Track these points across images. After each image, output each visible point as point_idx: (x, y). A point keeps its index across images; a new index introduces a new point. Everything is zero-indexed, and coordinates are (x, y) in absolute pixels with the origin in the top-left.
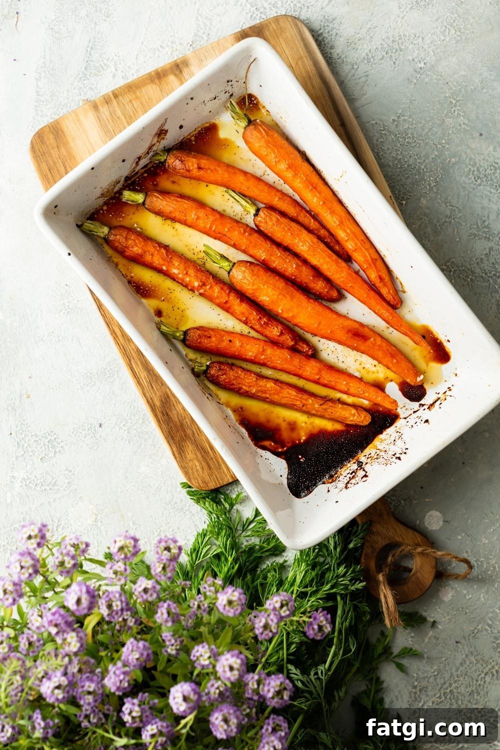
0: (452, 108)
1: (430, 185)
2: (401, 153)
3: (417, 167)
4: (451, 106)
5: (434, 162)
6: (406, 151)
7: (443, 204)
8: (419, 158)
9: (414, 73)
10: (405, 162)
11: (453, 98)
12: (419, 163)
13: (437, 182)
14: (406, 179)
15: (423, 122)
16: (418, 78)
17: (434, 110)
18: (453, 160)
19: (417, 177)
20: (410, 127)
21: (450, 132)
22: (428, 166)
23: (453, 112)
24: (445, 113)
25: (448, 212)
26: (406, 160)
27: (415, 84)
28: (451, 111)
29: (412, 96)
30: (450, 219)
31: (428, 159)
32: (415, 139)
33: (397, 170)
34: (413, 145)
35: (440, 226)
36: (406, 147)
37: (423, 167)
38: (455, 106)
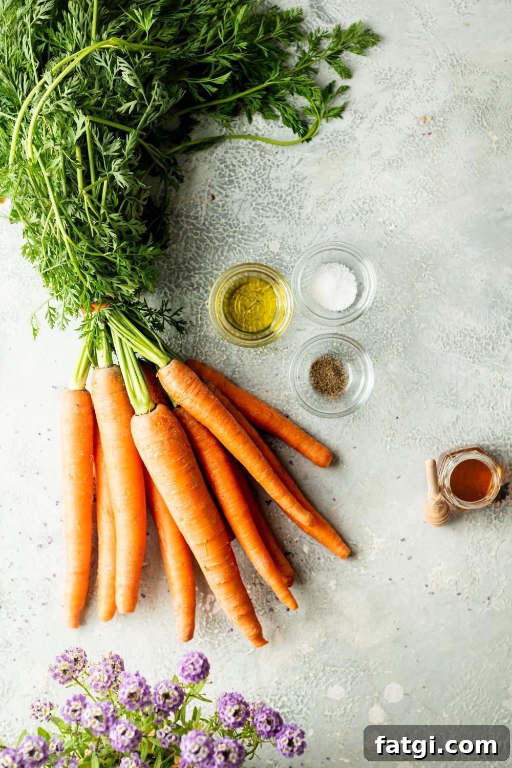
0: (422, 272)
1: (397, 350)
2: (369, 317)
3: (385, 332)
4: (422, 270)
5: (402, 327)
6: (374, 315)
7: (411, 370)
8: (387, 323)
9: (385, 236)
10: (373, 326)
11: (424, 263)
12: (387, 327)
13: (405, 347)
14: (374, 344)
15: (393, 286)
16: (388, 241)
17: (404, 274)
18: (422, 325)
19: (385, 342)
20: (380, 291)
21: (420, 297)
22: (396, 331)
23: (423, 276)
24: (415, 277)
25: (415, 379)
26: (374, 324)
27: (385, 247)
28: (421, 275)
29: (381, 259)
30: (418, 386)
31: (396, 323)
32: (384, 303)
33: (364, 334)
34: (382, 309)
35: (407, 392)
36: (374, 312)
37: (391, 332)
38: (426, 270)
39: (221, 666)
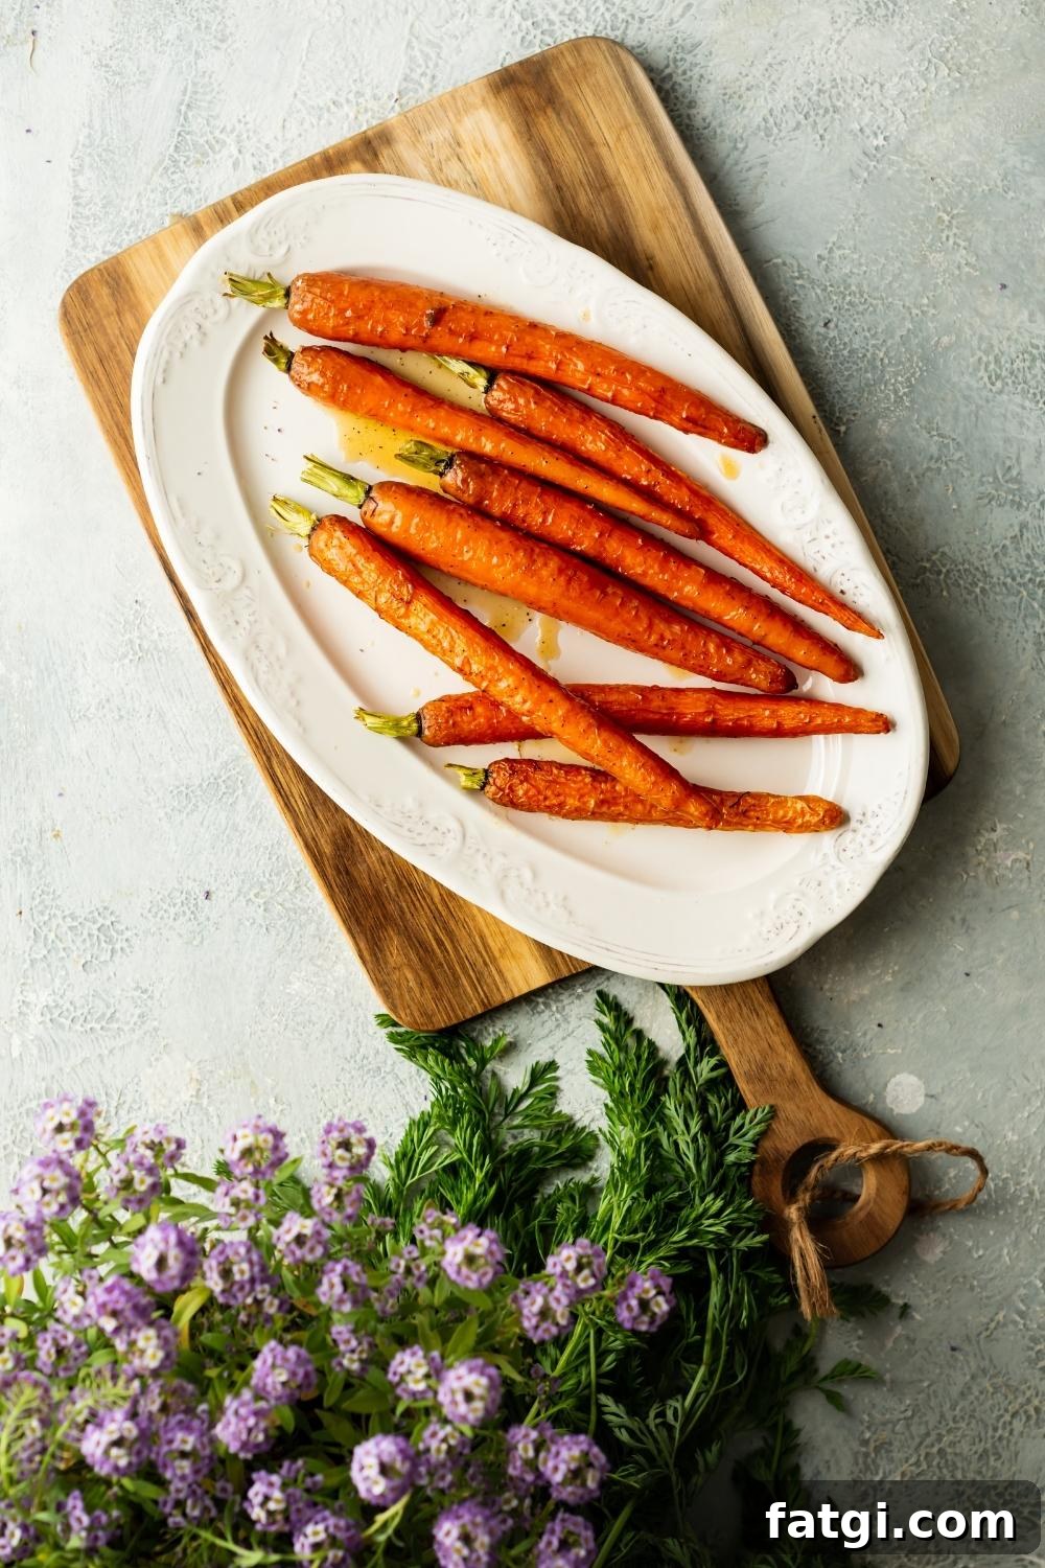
0: (942, 231)
1: (896, 392)
2: (837, 326)
3: (869, 355)
4: (940, 227)
5: (904, 344)
6: (847, 321)
7: (924, 432)
8: (873, 336)
9: (862, 157)
10: (845, 344)
11: (945, 211)
12: (873, 346)
13: (911, 386)
14: (847, 380)
15: (883, 261)
16: (872, 168)
17: (905, 236)
18: (945, 340)
19: (869, 375)
20: (855, 270)
21: (940, 281)
22: (892, 354)
23: (944, 239)
24: (928, 241)
25: (934, 450)
26: (847, 340)
27: (865, 181)
28: (941, 238)
29: (859, 205)
30: (938, 465)
31: (892, 337)
32: (866, 296)
33: (827, 361)
34: (861, 308)
35: (917, 477)
36: (847, 315)
37: (881, 355)
38: (949, 227)
39: (552, 1048)
